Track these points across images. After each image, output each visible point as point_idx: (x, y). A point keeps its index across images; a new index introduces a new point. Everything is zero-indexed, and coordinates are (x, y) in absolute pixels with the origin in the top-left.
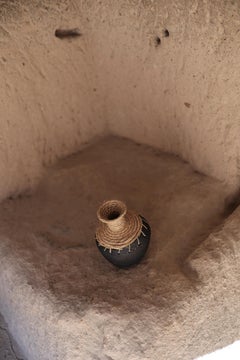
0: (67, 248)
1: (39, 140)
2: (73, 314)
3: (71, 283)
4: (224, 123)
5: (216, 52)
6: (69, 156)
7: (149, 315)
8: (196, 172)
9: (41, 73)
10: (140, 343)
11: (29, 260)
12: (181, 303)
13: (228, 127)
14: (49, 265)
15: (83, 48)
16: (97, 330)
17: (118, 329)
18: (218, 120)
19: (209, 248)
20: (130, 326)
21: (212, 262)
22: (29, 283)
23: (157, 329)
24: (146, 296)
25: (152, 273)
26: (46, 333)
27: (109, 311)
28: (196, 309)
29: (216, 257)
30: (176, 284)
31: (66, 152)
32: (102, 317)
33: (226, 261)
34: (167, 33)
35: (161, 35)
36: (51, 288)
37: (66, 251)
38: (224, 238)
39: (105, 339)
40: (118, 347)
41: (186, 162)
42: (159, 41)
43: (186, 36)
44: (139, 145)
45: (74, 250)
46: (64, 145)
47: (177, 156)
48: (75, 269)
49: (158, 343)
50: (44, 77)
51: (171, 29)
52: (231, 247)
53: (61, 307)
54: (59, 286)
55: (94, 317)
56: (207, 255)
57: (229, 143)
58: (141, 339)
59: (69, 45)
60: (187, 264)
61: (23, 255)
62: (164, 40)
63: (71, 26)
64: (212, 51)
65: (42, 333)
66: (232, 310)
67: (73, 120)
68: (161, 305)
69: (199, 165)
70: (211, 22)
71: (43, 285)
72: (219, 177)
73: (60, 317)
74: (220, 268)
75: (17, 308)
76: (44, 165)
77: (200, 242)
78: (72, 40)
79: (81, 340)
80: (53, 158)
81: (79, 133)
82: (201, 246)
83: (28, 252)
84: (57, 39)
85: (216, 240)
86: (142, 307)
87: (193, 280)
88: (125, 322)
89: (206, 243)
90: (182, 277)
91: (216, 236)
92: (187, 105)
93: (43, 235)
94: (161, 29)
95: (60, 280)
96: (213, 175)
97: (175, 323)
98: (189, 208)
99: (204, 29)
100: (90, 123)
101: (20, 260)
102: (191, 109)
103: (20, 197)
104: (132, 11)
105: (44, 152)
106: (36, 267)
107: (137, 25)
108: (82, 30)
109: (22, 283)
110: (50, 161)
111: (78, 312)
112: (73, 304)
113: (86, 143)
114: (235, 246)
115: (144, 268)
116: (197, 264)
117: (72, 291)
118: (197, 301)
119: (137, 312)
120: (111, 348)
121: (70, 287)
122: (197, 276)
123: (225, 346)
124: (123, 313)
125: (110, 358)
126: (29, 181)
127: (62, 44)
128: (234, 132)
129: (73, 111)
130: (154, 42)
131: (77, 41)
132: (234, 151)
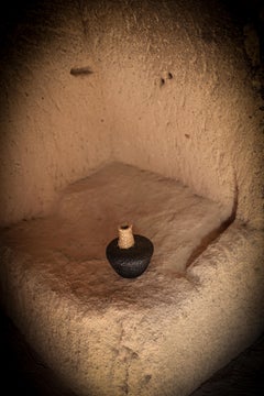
0: (84, 261)
1: (52, 166)
2: (95, 312)
3: (92, 288)
4: (219, 152)
5: (212, 94)
6: (77, 182)
7: (159, 310)
8: (196, 196)
9: (56, 106)
10: (152, 333)
11: (50, 272)
12: (184, 302)
15: (93, 84)
16: (116, 326)
17: (134, 322)
18: (214, 150)
19: (207, 257)
21: (211, 268)
22: (53, 290)
23: (166, 321)
24: (156, 295)
25: (161, 278)
26: (69, 333)
27: (126, 307)
29: (214, 264)
30: (181, 286)
31: (76, 178)
32: (120, 314)
33: (221, 268)
34: (170, 76)
35: (165, 78)
36: (74, 292)
37: (83, 264)
38: (220, 249)
39: (123, 331)
40: (135, 338)
41: (186, 186)
42: (163, 81)
43: (186, 80)
44: (143, 171)
45: (90, 262)
46: (73, 171)
47: (178, 181)
48: (93, 277)
49: (168, 333)
50: (59, 109)
51: (174, 73)
52: (226, 256)
53: (85, 307)
54: (80, 290)
55: (113, 313)
56: (206, 262)
58: (154, 330)
59: (82, 81)
60: (190, 271)
62: (168, 81)
63: (84, 65)
64: (208, 93)
65: (64, 334)
67: (82, 147)
68: (170, 303)
69: (198, 189)
71: (67, 291)
72: (215, 199)
73: (84, 315)
74: (217, 274)
75: (39, 315)
76: (55, 189)
77: (200, 253)
78: (85, 77)
79: (102, 335)
80: (64, 182)
81: (87, 160)
82: (201, 256)
83: (49, 265)
84: (71, 76)
85: (214, 250)
86: (153, 304)
87: (195, 283)
88: (140, 316)
89: (205, 253)
90: (186, 281)
91: (214, 247)
92: (187, 136)
93: (60, 251)
94: (165, 72)
95: (81, 286)
96: (210, 197)
99: (201, 76)
100: (97, 151)
101: (43, 271)
102: (190, 140)
103: (33, 219)
104: (140, 57)
105: (56, 178)
106: (58, 276)
107: (144, 67)
108: (94, 68)
109: (46, 291)
110: (61, 186)
111: (101, 310)
112: (94, 304)
113: (93, 170)
115: (154, 274)
116: (196, 271)
118: (198, 300)
119: (150, 308)
120: (128, 339)
121: (91, 290)
122: (198, 280)
124: (138, 309)
125: (127, 348)
126: (42, 203)
127: (76, 80)
128: (227, 160)
129: (82, 139)
130: (159, 83)
131: (89, 79)
132: (228, 176)
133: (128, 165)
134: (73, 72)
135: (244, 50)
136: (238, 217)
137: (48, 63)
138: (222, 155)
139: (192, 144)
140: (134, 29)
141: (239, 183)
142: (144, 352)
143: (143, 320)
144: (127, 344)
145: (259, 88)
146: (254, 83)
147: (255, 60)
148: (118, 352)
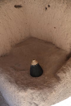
0: (20, 71)
1: (10, 38)
2: (23, 91)
3: (22, 81)
4: (66, 33)
5: (64, 12)
6: (19, 44)
7: (46, 90)
8: (57, 48)
9: (10, 18)
10: (43, 98)
12: (55, 86)
13: (67, 34)
14: (15, 76)
15: (23, 11)
16: (30, 95)
17: (37, 95)
18: (64, 32)
19: (63, 70)
20: (40, 94)
22: (9, 82)
23: (48, 94)
24: (45, 85)
25: (46, 78)
26: (15, 96)
27: (34, 89)
28: (59, 88)
29: (65, 73)
30: (53, 81)
31: (18, 42)
32: (32, 91)
33: (67, 74)
34: (49, 6)
35: (47, 7)
36: (16, 83)
37: (20, 72)
38: (67, 67)
39: (33, 97)
40: (37, 100)
41: (54, 45)
42: (46, 8)
43: (55, 7)
44: (40, 40)
45: (22, 72)
46: (17, 40)
47: (51, 43)
48: (23, 77)
49: (49, 98)
50: (11, 20)
52: (69, 69)
53: (20, 89)
54: (18, 82)
55: (30, 91)
56: (62, 72)
57: (67, 39)
58: (44, 97)
59: (19, 10)
60: (56, 75)
61: (7, 73)
62: (48, 8)
63: (19, 4)
64: (63, 11)
65: (13, 96)
66: (69, 88)
67: (20, 32)
68: (49, 87)
70: (63, 3)
71: (14, 82)
72: (64, 49)
73: (19, 92)
74: (66, 76)
75: (5, 89)
76: (11, 46)
78: (20, 8)
79: (26, 98)
81: (22, 37)
82: (60, 69)
83: (8, 73)
84: (15, 8)
85: (65, 67)
87: (58, 79)
88: (39, 92)
89: (62, 68)
90: (55, 79)
91: (65, 66)
92: (55, 28)
93: (12, 67)
94: (47, 5)
95: (19, 80)
96: (63, 48)
97: (53, 92)
98: (56, 58)
100: (25, 33)
101: (6, 75)
102: (56, 29)
103: (4, 56)
105: (11, 42)
106: (11, 77)
107: (40, 3)
108: (23, 5)
109: (7, 82)
110: (13, 45)
111: (25, 90)
112: (23, 87)
113: (24, 39)
114: (70, 69)
115: (44, 76)
117: (22, 84)
118: (60, 85)
119: (43, 89)
120: (35, 100)
122: (59, 78)
123: (67, 98)
124: (38, 90)
125: (35, 103)
126: (7, 51)
127: (17, 9)
129: (20, 30)
133: (35, 38)
134: (16, 6)
137: (6, 3)
142: (41, 105)
148: (31, 104)
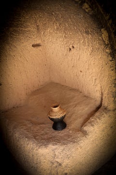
0: (39, 125)
1: (25, 84)
2: (44, 147)
3: (42, 136)
4: (94, 78)
6: (36, 91)
7: (70, 145)
8: (85, 96)
10: (68, 155)
11: (25, 130)
12: (81, 142)
14: (33, 131)
15: (41, 50)
16: (52, 152)
17: (60, 151)
18: (92, 77)
19: (90, 123)
21: (91, 127)
22: (26, 137)
23: (73, 150)
24: (69, 139)
25: (71, 132)
26: (33, 156)
27: (56, 144)
29: (93, 125)
30: (79, 135)
31: (35, 89)
32: (54, 147)
33: (96, 127)
34: (73, 47)
36: (35, 138)
38: (96, 119)
39: (55, 154)
40: (60, 157)
41: (81, 92)
42: (70, 49)
43: (80, 49)
44: (63, 86)
45: (41, 125)
46: (34, 86)
47: (78, 90)
50: (27, 61)
51: (75, 46)
52: (98, 122)
53: (39, 145)
54: (37, 137)
55: (51, 147)
56: (89, 125)
57: (96, 85)
59: (37, 49)
61: (22, 128)
62: (72, 49)
63: (38, 42)
64: (89, 54)
65: (31, 156)
67: (37, 76)
68: (74, 142)
69: (86, 93)
70: (88, 45)
71: (32, 138)
72: (93, 97)
73: (39, 148)
74: (94, 130)
75: (20, 148)
76: (26, 94)
78: (38, 47)
79: (47, 156)
80: (30, 91)
81: (40, 82)
82: (87, 122)
83: (24, 127)
85: (93, 119)
86: (68, 143)
87: (85, 134)
88: (62, 148)
89: (89, 121)
90: (81, 133)
92: (81, 71)
93: (29, 121)
94: (71, 46)
95: (38, 135)
96: (91, 97)
97: (79, 148)
99: (86, 47)
100: (44, 78)
102: (82, 73)
103: (17, 107)
104: (61, 39)
105: (27, 89)
106: (28, 131)
107: (62, 43)
109: (23, 138)
110: (29, 93)
111: (46, 146)
112: (43, 143)
113: (42, 85)
115: (68, 130)
116: (85, 128)
118: (86, 141)
119: (66, 144)
120: (57, 158)
121: (42, 138)
122: (86, 132)
124: (61, 145)
125: (57, 162)
126: (21, 100)
127: (34, 49)
128: (97, 81)
129: (37, 73)
130: (68, 50)
131: (40, 48)
132: (98, 88)
133: (56, 83)
134: (33, 46)
135: (102, 38)
136: (103, 105)
137: (23, 43)
138: (96, 79)
139: (83, 75)
140: (58, 29)
141: (103, 91)
142: (64, 163)
143: (64, 150)
144: (57, 160)
145: (109, 52)
146: (107, 51)
147: (107, 42)
148: (53, 163)
